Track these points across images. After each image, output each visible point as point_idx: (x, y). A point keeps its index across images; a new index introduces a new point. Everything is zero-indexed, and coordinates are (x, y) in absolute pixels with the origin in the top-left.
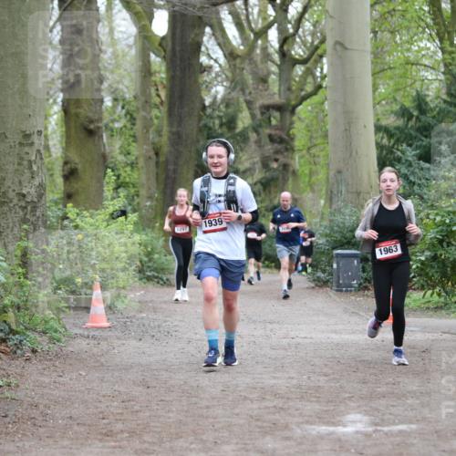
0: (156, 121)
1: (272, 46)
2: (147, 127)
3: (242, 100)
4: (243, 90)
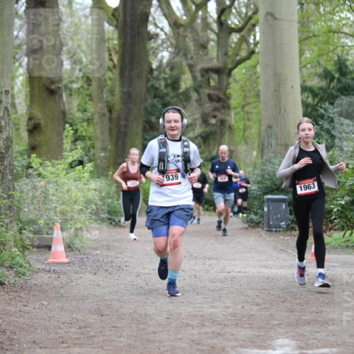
0: (109, 82)
1: (211, 17)
3: (184, 63)
4: (185, 55)
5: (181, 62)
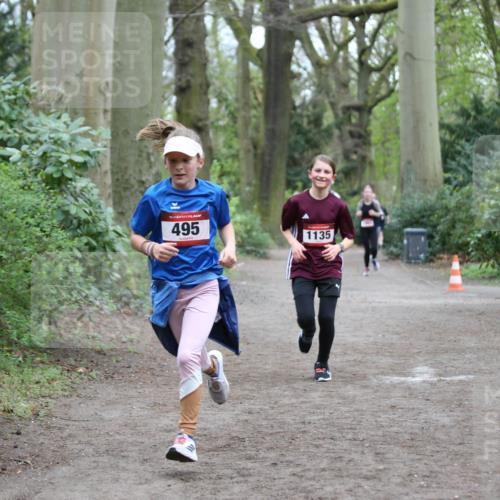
0: (254, 120)
1: (352, 57)
3: (326, 101)
4: (327, 93)
5: (323, 101)
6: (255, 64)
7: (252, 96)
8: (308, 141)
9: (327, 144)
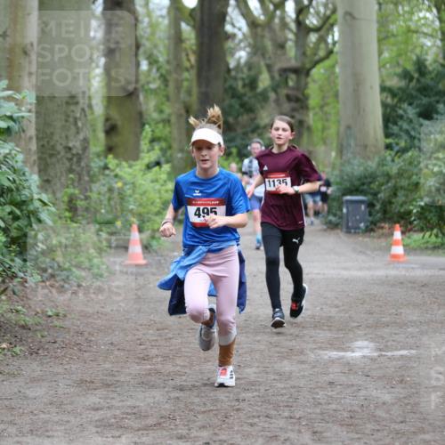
2: (178, 88)
3: (262, 63)
4: (263, 55)
5: (258, 63)
6: (188, 24)
7: (184, 58)
8: (243, 105)
9: (262, 108)
